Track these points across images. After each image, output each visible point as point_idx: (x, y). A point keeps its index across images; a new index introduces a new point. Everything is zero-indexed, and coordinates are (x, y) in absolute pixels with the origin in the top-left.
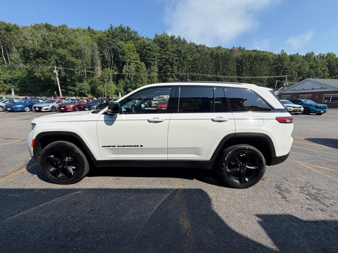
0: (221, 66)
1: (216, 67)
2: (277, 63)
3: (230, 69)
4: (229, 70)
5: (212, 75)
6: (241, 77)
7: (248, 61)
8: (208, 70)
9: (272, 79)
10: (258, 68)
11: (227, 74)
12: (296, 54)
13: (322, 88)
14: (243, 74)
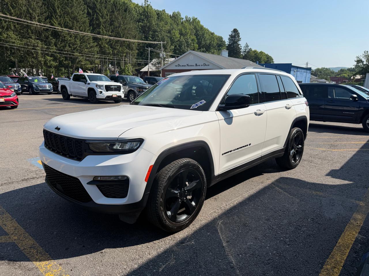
0: (58, 8)
1: (48, 8)
2: (143, 20)
3: (77, 16)
4: (75, 18)
5: (42, 24)
6: (99, 36)
7: (105, 8)
8: (31, 11)
9: (140, 45)
10: (122, 23)
11: (73, 26)
12: (163, 11)
13: (205, 65)
14: (101, 30)
